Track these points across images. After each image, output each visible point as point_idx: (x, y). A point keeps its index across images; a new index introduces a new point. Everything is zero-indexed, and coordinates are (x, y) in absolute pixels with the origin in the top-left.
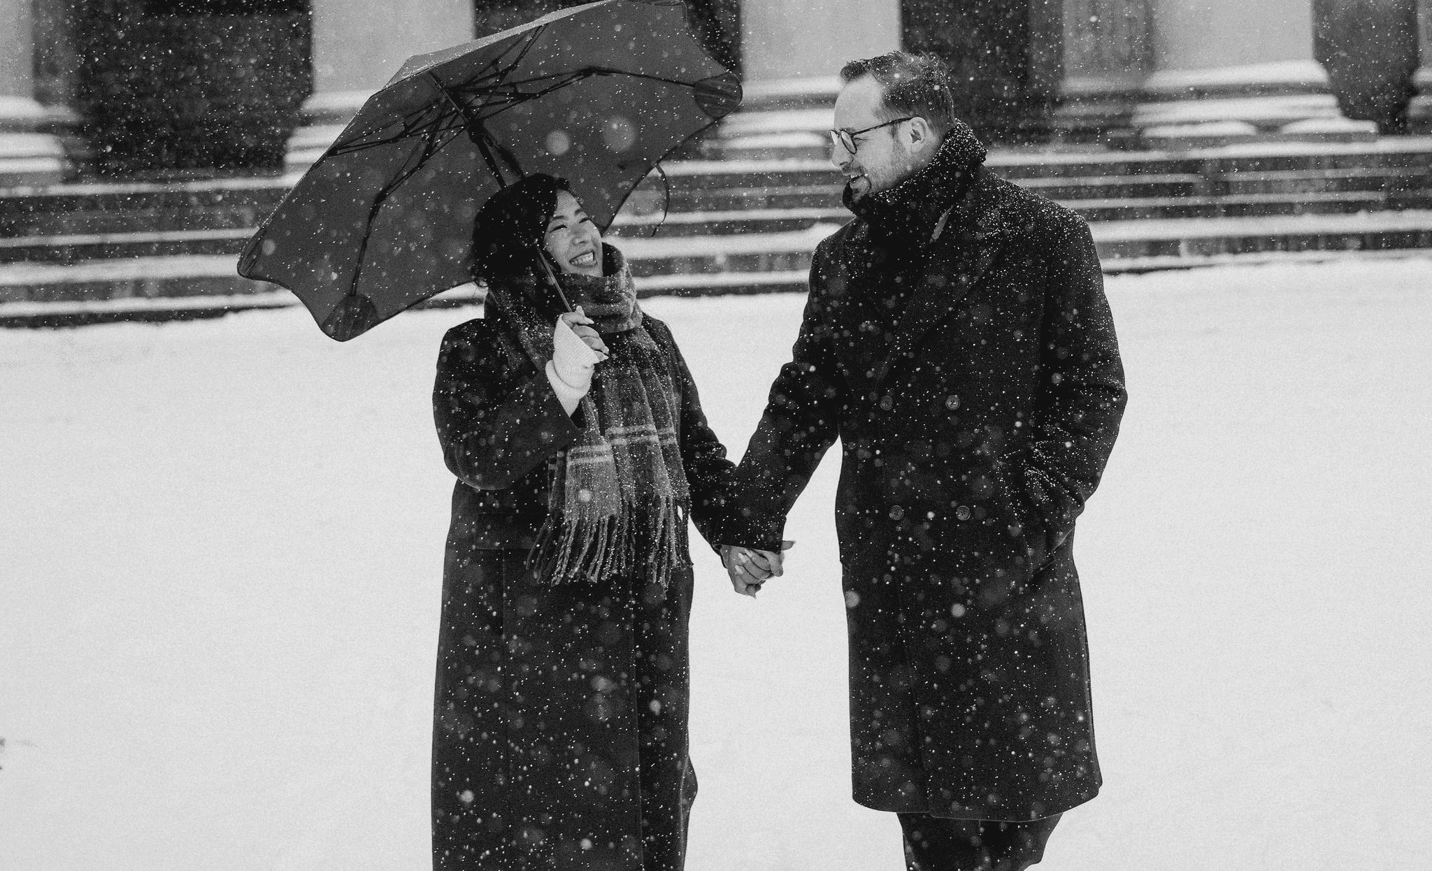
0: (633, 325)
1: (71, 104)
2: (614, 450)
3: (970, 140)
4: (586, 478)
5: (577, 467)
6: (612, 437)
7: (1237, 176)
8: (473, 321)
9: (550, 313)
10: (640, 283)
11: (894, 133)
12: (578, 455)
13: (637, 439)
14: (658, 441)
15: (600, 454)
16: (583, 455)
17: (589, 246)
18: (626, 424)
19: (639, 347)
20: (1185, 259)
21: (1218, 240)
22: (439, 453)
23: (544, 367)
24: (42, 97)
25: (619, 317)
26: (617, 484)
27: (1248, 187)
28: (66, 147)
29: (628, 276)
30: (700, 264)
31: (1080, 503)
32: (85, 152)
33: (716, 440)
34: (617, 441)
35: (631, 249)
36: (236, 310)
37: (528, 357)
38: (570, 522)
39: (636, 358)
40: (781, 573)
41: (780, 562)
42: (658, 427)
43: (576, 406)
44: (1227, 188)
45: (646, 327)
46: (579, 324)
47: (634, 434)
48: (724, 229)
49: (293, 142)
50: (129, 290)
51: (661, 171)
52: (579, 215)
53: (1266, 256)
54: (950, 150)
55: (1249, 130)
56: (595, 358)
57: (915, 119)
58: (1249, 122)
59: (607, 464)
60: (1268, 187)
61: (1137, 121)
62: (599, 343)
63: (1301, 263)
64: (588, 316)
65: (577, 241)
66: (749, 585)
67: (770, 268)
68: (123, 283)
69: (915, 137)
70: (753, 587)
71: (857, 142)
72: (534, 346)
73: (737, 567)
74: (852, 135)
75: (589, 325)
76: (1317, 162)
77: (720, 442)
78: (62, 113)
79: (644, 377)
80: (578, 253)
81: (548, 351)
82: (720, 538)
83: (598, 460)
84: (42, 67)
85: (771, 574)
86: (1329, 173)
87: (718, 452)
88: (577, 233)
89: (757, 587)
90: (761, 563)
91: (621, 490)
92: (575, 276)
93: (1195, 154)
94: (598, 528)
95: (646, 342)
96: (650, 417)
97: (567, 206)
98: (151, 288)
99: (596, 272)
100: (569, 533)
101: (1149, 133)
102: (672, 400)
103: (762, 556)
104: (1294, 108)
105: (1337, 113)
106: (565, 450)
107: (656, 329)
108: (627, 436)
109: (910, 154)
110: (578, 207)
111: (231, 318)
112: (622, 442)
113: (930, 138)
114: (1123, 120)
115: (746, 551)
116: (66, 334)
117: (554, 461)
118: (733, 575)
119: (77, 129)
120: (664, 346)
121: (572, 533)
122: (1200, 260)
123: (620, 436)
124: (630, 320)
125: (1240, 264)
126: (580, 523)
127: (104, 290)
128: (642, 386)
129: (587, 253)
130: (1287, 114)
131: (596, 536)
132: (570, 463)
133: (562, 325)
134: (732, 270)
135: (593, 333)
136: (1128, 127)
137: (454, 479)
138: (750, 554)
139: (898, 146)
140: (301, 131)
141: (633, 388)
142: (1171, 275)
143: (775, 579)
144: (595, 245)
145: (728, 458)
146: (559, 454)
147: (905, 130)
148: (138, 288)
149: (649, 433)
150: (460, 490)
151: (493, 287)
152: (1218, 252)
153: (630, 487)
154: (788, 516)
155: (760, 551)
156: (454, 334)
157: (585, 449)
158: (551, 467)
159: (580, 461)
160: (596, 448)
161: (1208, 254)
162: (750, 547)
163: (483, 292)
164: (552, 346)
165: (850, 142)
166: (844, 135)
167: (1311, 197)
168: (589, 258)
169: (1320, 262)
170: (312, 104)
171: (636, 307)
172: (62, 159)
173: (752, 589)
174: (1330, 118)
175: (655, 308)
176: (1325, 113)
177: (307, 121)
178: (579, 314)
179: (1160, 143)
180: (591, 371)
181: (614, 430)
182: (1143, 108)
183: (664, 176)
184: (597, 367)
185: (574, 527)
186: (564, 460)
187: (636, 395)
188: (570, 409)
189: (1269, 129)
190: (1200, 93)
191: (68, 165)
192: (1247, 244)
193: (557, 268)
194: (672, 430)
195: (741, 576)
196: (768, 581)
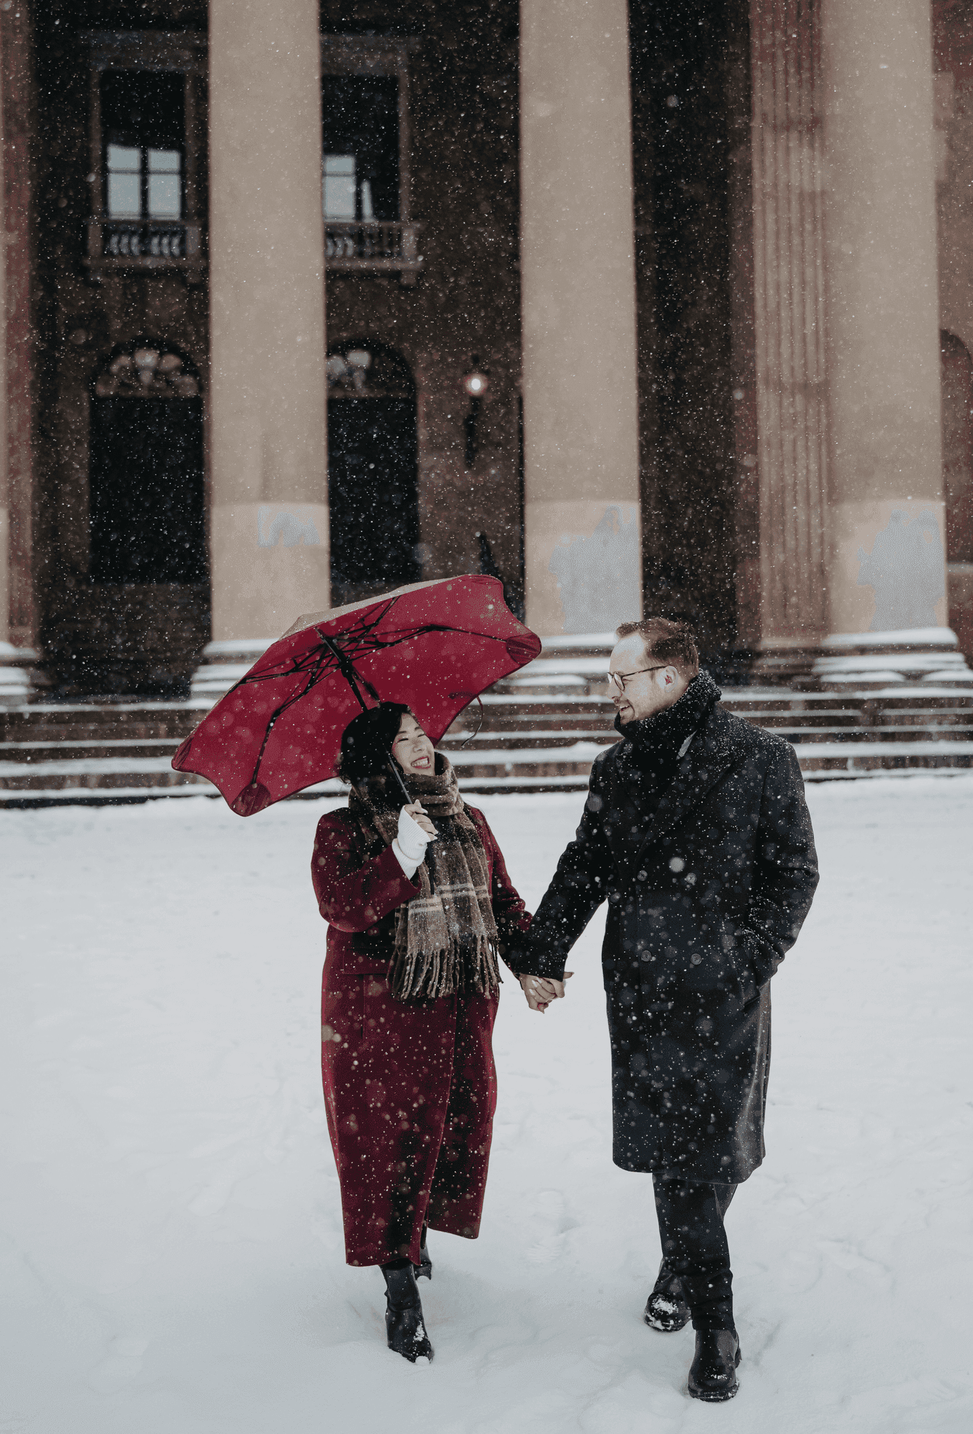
0: (456, 811)
1: (34, 645)
2: (444, 902)
3: (709, 684)
4: (423, 922)
5: (416, 915)
6: (441, 892)
7: (889, 712)
8: (340, 809)
9: (396, 802)
10: (463, 782)
11: (652, 677)
12: (417, 906)
13: (459, 894)
14: (475, 895)
15: (432, 905)
16: (420, 906)
17: (425, 753)
18: (452, 883)
19: (461, 828)
20: (851, 772)
21: (874, 759)
22: (315, 905)
23: (391, 843)
24: (15, 641)
25: (447, 804)
26: (446, 926)
27: (901, 720)
28: (32, 677)
29: (452, 776)
30: (493, 770)
31: (782, 956)
32: (44, 681)
33: (517, 895)
34: (445, 896)
35: (455, 758)
36: (154, 798)
37: (380, 835)
38: (411, 955)
39: (459, 835)
40: (563, 995)
41: (563, 987)
42: (475, 885)
43: (413, 872)
44: (884, 721)
45: (467, 813)
46: (417, 813)
47: (458, 891)
48: (514, 745)
49: (197, 676)
50: (77, 781)
51: (480, 701)
52: (418, 730)
53: (911, 771)
54: (693, 691)
55: (899, 678)
56: (429, 838)
57: (669, 668)
58: (899, 672)
59: (438, 912)
60: (913, 720)
61: (815, 670)
62: (431, 827)
63: (937, 776)
64: (424, 806)
65: (416, 750)
66: (539, 1004)
67: (545, 774)
68: (72, 777)
69: (668, 681)
70: (542, 1005)
71: (625, 682)
72: (384, 827)
73: (531, 990)
74: (622, 677)
75: (424, 814)
76: (950, 702)
77: (521, 897)
78: (29, 653)
79: (465, 850)
80: (417, 757)
81: (393, 830)
82: (519, 969)
83: (431, 909)
84: (16, 618)
85: (556, 996)
86: (960, 711)
87: (520, 906)
88: (416, 743)
89: (546, 1005)
90: (548, 987)
91: (449, 931)
92: (414, 775)
93: (859, 695)
94: (432, 958)
95: (468, 825)
96: (470, 878)
97: (409, 725)
98: (93, 781)
99: (430, 773)
100: (412, 962)
101: (825, 679)
102: (485, 864)
103: (549, 982)
104: (933, 662)
105: (964, 666)
106: (407, 903)
107: (473, 814)
108: (453, 891)
109: (663, 692)
110: (417, 725)
111: (150, 804)
112: (448, 896)
113: (679, 683)
114: (805, 669)
115: (537, 978)
116: (30, 813)
117: (398, 911)
118: (528, 997)
119: (39, 665)
120: (479, 827)
121: (414, 963)
122: (862, 773)
123: (447, 891)
124: (454, 807)
125: (892, 777)
126: (420, 954)
127: (58, 782)
128: (463, 855)
129: (423, 758)
130: (928, 667)
131: (432, 964)
132: (410, 912)
133: (405, 813)
134: (517, 775)
135: (427, 820)
136: (808, 674)
137: (327, 924)
138: (541, 981)
139: (655, 686)
140: (202, 668)
141: (457, 857)
142: (842, 784)
143: (558, 1000)
144: (429, 752)
145: (526, 909)
146: (403, 906)
147: (661, 674)
148: (83, 781)
149: (468, 890)
150: (331, 932)
151: (354, 783)
152: (876, 767)
153: (456, 927)
154: (569, 954)
155: (548, 979)
156: (326, 818)
157: (421, 901)
158: (397, 915)
159: (419, 910)
160: (430, 901)
161: (868, 769)
162: (541, 976)
163: (348, 787)
164: (397, 827)
165: (620, 682)
166: (616, 676)
167: (946, 728)
168: (425, 762)
169: (951, 776)
170: (212, 649)
171: (458, 798)
172: (27, 686)
173: (541, 1007)
174: (960, 670)
175: (474, 801)
176: (955, 666)
177: (206, 662)
178: (417, 806)
179: (833, 685)
180: (425, 848)
181: (443, 888)
182: (820, 660)
183: (481, 704)
184: (429, 844)
185: (414, 959)
186: (406, 910)
187: (459, 861)
188: (409, 874)
189: (914, 677)
190: (862, 650)
191: (33, 691)
192: (898, 762)
193: (401, 769)
194: (485, 887)
195: (534, 997)
196: (554, 1001)
